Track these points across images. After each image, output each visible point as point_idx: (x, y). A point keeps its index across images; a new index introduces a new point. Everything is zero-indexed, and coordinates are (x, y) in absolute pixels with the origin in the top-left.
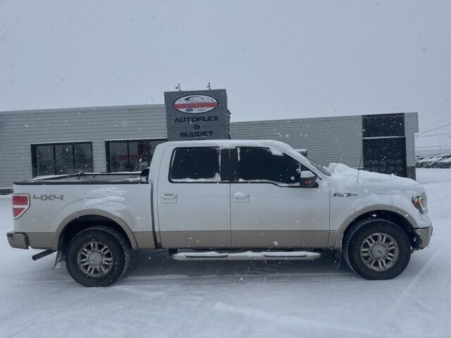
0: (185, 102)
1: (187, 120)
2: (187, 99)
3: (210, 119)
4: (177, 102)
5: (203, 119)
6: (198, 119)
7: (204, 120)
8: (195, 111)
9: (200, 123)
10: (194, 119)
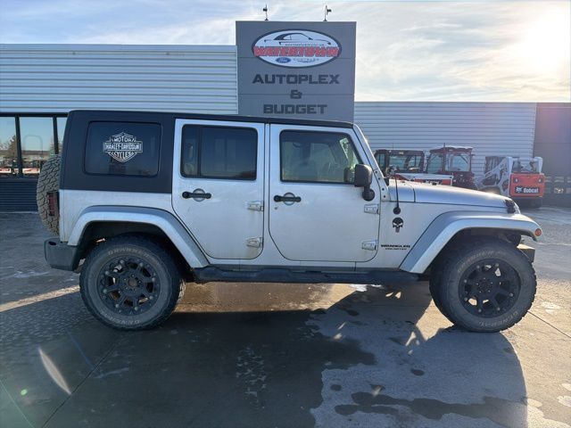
0: (276, 44)
1: (277, 79)
2: (281, 38)
3: (322, 79)
4: (260, 43)
5: (309, 78)
6: (299, 79)
7: (311, 82)
8: (295, 62)
9: (304, 87)
10: (292, 79)
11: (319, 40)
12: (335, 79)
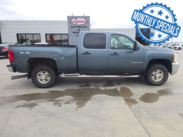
0: (75, 20)
1: (75, 27)
2: (76, 19)
4: (72, 20)
6: (79, 27)
8: (79, 24)
10: (78, 27)
11: (83, 20)
12: (86, 27)
